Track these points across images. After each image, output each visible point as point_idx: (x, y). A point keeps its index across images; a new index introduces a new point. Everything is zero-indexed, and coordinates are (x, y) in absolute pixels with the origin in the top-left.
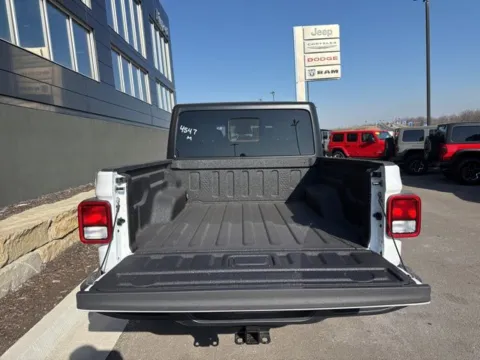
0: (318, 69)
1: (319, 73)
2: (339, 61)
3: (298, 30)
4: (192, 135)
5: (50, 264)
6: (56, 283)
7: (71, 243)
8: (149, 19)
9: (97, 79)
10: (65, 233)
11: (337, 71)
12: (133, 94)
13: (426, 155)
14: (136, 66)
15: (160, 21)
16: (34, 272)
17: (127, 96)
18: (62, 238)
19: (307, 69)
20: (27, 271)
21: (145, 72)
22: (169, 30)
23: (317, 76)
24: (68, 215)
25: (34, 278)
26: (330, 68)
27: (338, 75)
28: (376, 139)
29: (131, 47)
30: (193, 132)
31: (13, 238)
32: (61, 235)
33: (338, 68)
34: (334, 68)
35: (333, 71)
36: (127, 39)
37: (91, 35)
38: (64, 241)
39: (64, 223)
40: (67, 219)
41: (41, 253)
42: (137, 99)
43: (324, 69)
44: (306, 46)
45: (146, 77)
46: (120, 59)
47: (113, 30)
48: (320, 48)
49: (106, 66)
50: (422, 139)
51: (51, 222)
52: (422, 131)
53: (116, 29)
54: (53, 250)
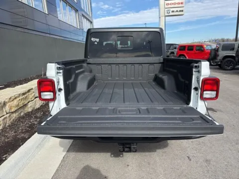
0: (172, 10)
1: (172, 12)
7: (22, 114)
10: (16, 109)
11: (182, 11)
14: (71, 6)
19: (166, 9)
21: (76, 10)
23: (171, 14)
24: (19, 97)
26: (179, 9)
28: (204, 49)
32: (13, 110)
34: (181, 9)
35: (180, 11)
38: (17, 113)
40: (18, 99)
43: (175, 10)
50: (233, 49)
52: (234, 45)
54: (8, 120)
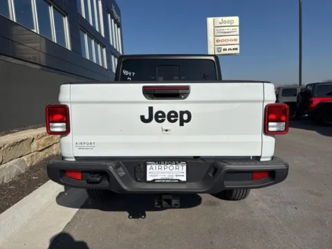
0: (223, 47)
1: (224, 50)
2: (238, 42)
3: (210, 20)
4: (131, 77)
5: (31, 167)
6: (36, 179)
7: (47, 155)
8: (107, 10)
9: (69, 49)
10: (43, 148)
11: (237, 49)
12: (95, 61)
13: (298, 106)
14: (97, 42)
15: (114, 11)
16: (20, 171)
17: (91, 62)
18: (41, 151)
19: (216, 47)
20: (15, 170)
21: (103, 46)
22: (120, 19)
23: (223, 52)
24: (46, 135)
25: (20, 175)
26: (232, 47)
27: (238, 52)
29: (94, 28)
30: (132, 74)
31: (6, 146)
32: (40, 149)
33: (238, 47)
34: (235, 47)
35: (234, 49)
36: (91, 23)
37: (66, 18)
38: (43, 153)
39: (42, 140)
40: (45, 138)
41: (25, 159)
42: (97, 65)
44: (216, 31)
45: (104, 50)
46: (86, 36)
47: (81, 16)
48: (225, 33)
49: (76, 40)
50: (295, 95)
51: (33, 139)
52: (296, 89)
53: (84, 16)
54: (35, 158)
